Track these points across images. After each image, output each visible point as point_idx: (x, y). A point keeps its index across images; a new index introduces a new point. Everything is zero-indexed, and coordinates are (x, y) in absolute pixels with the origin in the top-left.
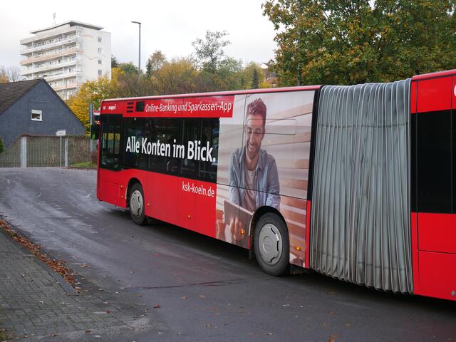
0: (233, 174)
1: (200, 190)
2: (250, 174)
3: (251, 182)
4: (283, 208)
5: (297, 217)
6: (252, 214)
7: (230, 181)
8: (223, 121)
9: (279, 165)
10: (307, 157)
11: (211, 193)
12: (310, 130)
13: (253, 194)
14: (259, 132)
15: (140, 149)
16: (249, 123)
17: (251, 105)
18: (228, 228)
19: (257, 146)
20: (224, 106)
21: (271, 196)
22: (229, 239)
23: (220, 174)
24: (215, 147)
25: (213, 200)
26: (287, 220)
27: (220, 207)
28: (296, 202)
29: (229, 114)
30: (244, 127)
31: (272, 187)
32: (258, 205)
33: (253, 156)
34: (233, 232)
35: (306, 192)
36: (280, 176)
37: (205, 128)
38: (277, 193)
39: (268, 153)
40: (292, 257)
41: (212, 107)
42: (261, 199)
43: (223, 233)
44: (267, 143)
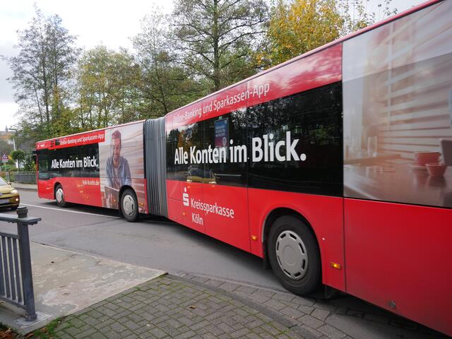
0: (107, 171)
1: (92, 183)
2: (116, 170)
3: (117, 174)
4: (133, 185)
5: (140, 188)
6: (118, 190)
7: (106, 176)
8: (100, 144)
9: (130, 163)
10: (143, 157)
11: (97, 183)
12: (142, 143)
13: (119, 180)
14: (118, 147)
15: (59, 166)
16: (113, 143)
17: (113, 134)
18: (108, 200)
19: (118, 154)
20: (100, 137)
21: (127, 180)
22: (108, 207)
23: (101, 173)
24: (97, 158)
25: (99, 187)
26: (136, 191)
27: (102, 190)
28: (139, 181)
29: (103, 140)
30: (111, 146)
31: (127, 175)
32: (121, 186)
33: (117, 160)
34: (110, 201)
35: (143, 175)
36: (130, 169)
37: (91, 150)
38: (130, 178)
39: (124, 157)
40: (140, 209)
41: (94, 137)
42: (122, 182)
43: (105, 204)
44: (123, 153)
